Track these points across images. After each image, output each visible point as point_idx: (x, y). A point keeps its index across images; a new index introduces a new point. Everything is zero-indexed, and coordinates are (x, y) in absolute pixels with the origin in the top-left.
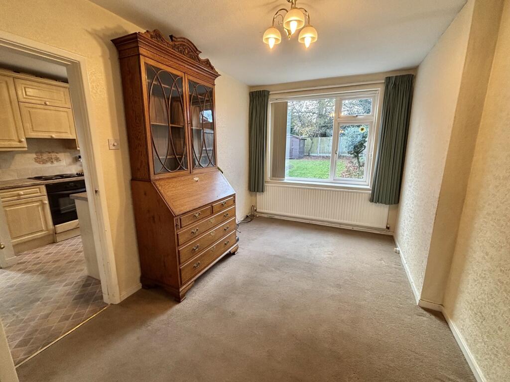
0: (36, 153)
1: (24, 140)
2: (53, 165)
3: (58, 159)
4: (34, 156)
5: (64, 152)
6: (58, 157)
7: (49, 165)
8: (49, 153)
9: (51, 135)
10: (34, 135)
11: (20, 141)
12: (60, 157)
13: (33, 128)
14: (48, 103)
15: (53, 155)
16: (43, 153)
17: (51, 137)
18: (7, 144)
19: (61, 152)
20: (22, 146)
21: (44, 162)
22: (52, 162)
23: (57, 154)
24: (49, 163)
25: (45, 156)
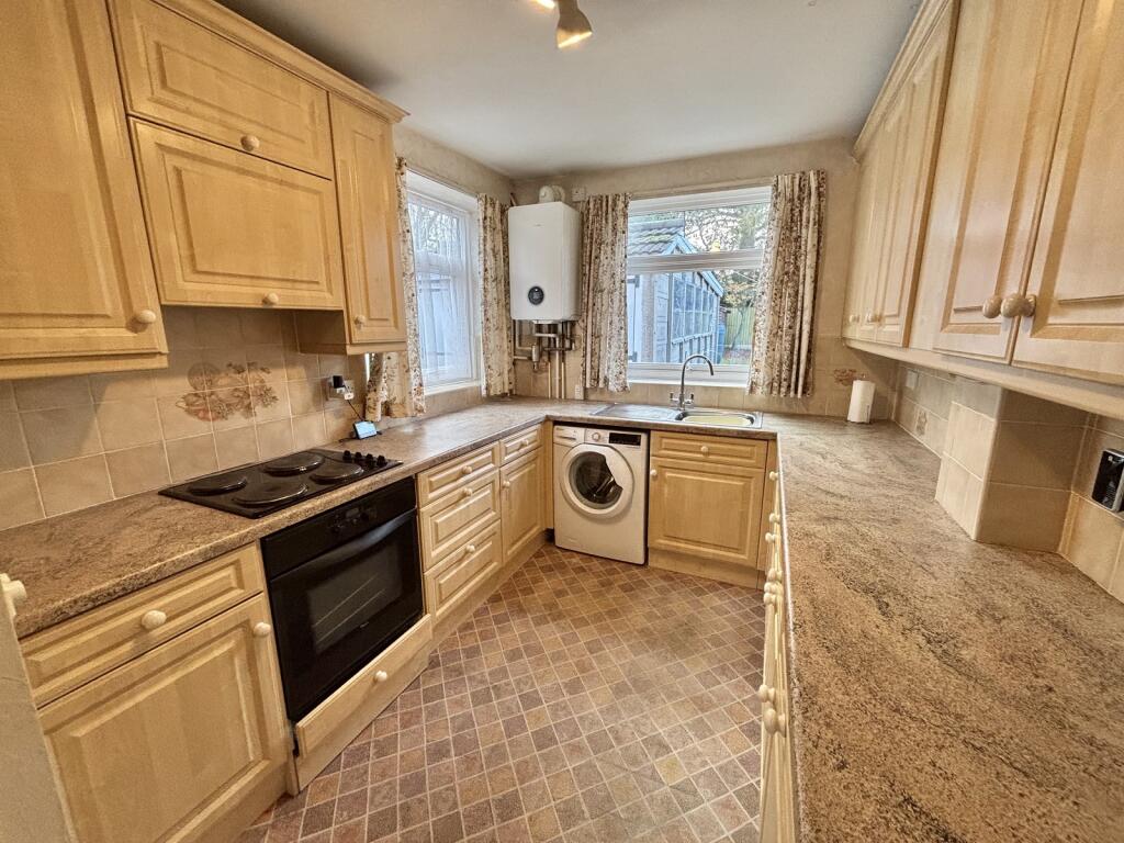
0: (191, 374)
1: (152, 315)
2: (254, 421)
3: (266, 396)
4: (182, 385)
5: (290, 364)
6: (268, 385)
7: (237, 421)
8: (240, 370)
9: (264, 291)
10: (196, 292)
11: (137, 324)
12: (275, 388)
13: (192, 257)
14: (255, 142)
15: (252, 379)
16: (218, 371)
17: (265, 301)
18: (69, 336)
19: (277, 365)
20: (145, 346)
21: (220, 411)
22: (248, 407)
23: (263, 375)
24: (237, 415)
25: (224, 386)
